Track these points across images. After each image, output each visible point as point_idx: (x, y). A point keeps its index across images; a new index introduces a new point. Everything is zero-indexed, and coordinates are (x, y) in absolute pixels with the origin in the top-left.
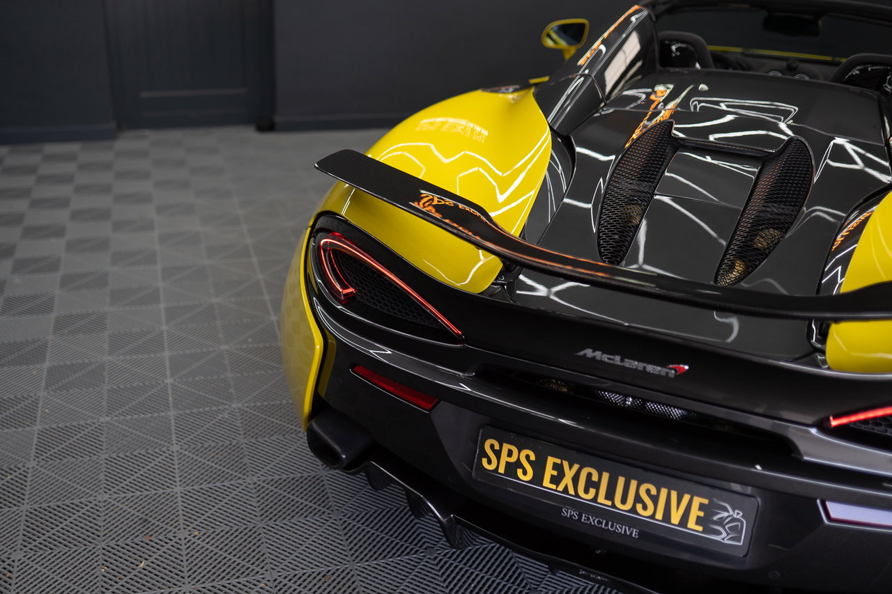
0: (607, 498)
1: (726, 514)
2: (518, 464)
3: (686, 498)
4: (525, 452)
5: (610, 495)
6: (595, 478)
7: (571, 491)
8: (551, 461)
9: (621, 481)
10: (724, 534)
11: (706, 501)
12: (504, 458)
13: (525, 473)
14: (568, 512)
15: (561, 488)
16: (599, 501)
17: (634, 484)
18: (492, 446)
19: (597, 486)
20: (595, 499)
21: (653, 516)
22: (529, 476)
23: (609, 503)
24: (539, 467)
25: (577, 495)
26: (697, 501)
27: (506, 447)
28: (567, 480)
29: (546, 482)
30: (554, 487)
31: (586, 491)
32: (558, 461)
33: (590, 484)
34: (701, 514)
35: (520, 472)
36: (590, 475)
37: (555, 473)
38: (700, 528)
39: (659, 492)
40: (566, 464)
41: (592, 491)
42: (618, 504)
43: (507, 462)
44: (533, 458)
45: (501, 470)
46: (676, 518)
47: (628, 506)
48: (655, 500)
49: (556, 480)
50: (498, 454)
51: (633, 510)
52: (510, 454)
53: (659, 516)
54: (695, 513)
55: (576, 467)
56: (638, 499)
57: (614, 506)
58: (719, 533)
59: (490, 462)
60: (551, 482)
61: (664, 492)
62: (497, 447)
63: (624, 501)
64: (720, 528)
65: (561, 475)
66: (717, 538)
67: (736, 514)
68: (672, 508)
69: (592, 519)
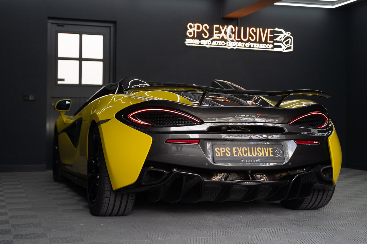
1: (277, 150)
2: (226, 152)
3: (268, 148)
4: (227, 148)
6: (246, 150)
7: (241, 155)
9: (252, 148)
10: (278, 155)
11: (272, 148)
12: (222, 152)
13: (228, 154)
14: (242, 161)
15: (238, 155)
16: (249, 155)
17: (255, 148)
18: (217, 149)
19: (247, 152)
20: (247, 155)
22: (230, 155)
23: (251, 155)
24: (231, 151)
25: (243, 156)
26: (270, 148)
27: (221, 148)
28: (240, 152)
29: (235, 155)
30: (237, 155)
31: (245, 154)
32: (236, 148)
33: (245, 152)
34: (272, 152)
35: (227, 154)
36: (245, 149)
37: (236, 151)
38: (273, 155)
39: (261, 149)
40: (238, 148)
41: (246, 153)
43: (223, 153)
44: (229, 149)
45: (222, 155)
46: (267, 155)
47: (256, 155)
48: (261, 151)
49: (237, 153)
50: (219, 151)
52: (223, 150)
53: (263, 155)
54: (271, 152)
55: (241, 148)
56: (258, 152)
57: (252, 156)
58: (277, 155)
59: (218, 154)
61: (263, 148)
62: (219, 149)
63: (254, 154)
64: (277, 154)
65: (238, 152)
66: (277, 157)
67: (279, 150)
68: (265, 152)
69: (249, 161)
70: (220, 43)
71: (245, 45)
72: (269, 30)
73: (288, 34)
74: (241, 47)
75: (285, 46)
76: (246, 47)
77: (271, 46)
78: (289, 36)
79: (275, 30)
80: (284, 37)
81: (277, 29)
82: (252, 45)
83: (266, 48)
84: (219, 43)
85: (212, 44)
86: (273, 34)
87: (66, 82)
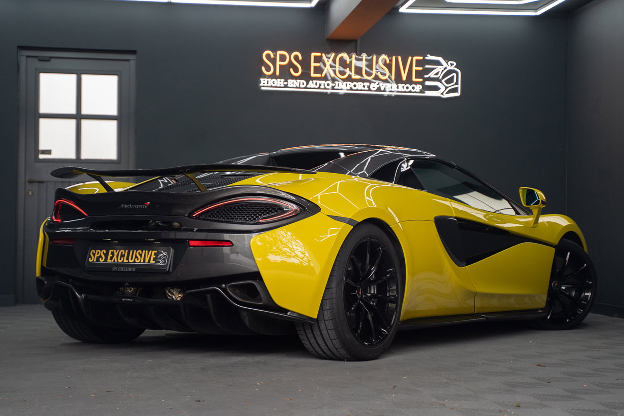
0: (126, 260)
1: (162, 255)
2: (101, 256)
3: (151, 251)
4: (103, 251)
5: (127, 259)
6: (123, 254)
7: (116, 261)
8: (111, 251)
9: (131, 251)
10: (161, 262)
11: (156, 252)
13: (102, 259)
14: (114, 269)
15: (113, 261)
16: (124, 261)
17: (135, 251)
18: (93, 252)
20: (123, 262)
21: (140, 262)
23: (127, 261)
24: (106, 255)
25: (118, 262)
26: (154, 252)
27: (97, 251)
28: (115, 257)
29: (108, 260)
30: (110, 261)
31: (120, 259)
32: (113, 251)
33: (123, 256)
34: (155, 256)
36: (122, 252)
37: (111, 256)
38: (154, 262)
39: (142, 252)
40: (115, 251)
41: (122, 258)
42: (130, 261)
43: (97, 257)
44: (105, 252)
45: (95, 261)
46: (147, 261)
47: (133, 261)
48: (141, 255)
49: (111, 258)
50: (94, 255)
51: (134, 262)
52: (98, 254)
53: (142, 261)
54: (153, 257)
56: (136, 257)
57: (129, 262)
58: (159, 262)
59: (91, 259)
60: (110, 259)
61: (144, 251)
63: (131, 259)
64: (160, 260)
65: (113, 255)
66: (159, 264)
67: (165, 254)
68: (146, 257)
69: (122, 269)
70: (322, 85)
71: (369, 87)
72: (415, 58)
73: (452, 65)
74: (361, 90)
75: (446, 88)
76: (372, 91)
77: (418, 88)
78: (452, 68)
79: (426, 58)
80: (443, 71)
81: (430, 57)
82: (383, 86)
83: (410, 92)
84: (320, 85)
85: (308, 86)
86: (423, 66)
87: (53, 156)
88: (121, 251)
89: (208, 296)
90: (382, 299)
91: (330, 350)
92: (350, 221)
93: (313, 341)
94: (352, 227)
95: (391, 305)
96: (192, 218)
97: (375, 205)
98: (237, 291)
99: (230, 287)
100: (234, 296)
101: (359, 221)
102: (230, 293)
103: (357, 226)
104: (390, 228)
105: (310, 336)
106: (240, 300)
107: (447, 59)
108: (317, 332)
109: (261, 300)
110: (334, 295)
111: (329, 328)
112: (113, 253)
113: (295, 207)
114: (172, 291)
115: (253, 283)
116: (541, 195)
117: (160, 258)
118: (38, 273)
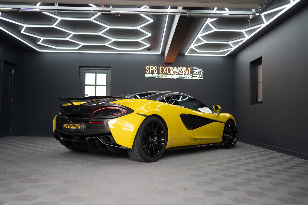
2: (66, 126)
5: (73, 127)
8: (69, 124)
14: (69, 130)
17: (75, 124)
24: (68, 125)
25: (71, 128)
26: (80, 125)
28: (70, 126)
29: (68, 127)
33: (72, 126)
38: (80, 128)
48: (77, 126)
49: (69, 127)
50: (65, 125)
51: (75, 128)
56: (75, 126)
59: (64, 127)
67: (83, 126)
68: (78, 127)
69: (71, 130)
87: (89, 96)
88: (72, 124)
89: (96, 140)
90: (159, 141)
91: (138, 159)
92: (145, 115)
93: (132, 156)
94: (146, 117)
95: (163, 144)
96: (92, 114)
97: (159, 111)
98: (105, 139)
99: (101, 137)
100: (103, 141)
101: (149, 115)
102: (102, 140)
103: (148, 117)
104: (162, 118)
105: (131, 154)
106: (105, 142)
107: (199, 68)
108: (133, 153)
109: (112, 142)
110: (138, 141)
111: (137, 152)
112: (69, 125)
113: (125, 110)
114: (87, 138)
115: (109, 136)
116: (219, 107)
117: (82, 127)
118: (54, 131)
